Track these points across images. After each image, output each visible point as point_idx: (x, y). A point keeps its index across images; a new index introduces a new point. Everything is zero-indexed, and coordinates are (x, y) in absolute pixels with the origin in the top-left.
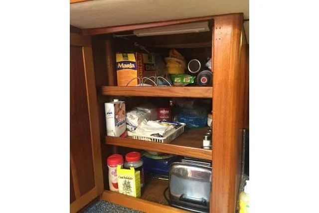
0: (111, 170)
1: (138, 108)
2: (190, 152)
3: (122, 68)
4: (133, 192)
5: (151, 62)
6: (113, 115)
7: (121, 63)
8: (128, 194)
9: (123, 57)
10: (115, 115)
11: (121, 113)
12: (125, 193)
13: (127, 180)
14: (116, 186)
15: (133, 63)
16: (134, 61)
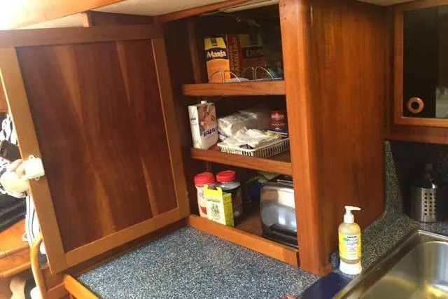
0: (199, 190)
1: (241, 112)
2: (280, 168)
3: (212, 58)
4: (222, 219)
5: (257, 44)
6: (196, 121)
7: (210, 51)
8: (217, 221)
9: (212, 42)
10: (200, 120)
11: (208, 118)
12: (214, 220)
13: (215, 203)
14: (205, 210)
15: (223, 50)
16: (224, 46)
